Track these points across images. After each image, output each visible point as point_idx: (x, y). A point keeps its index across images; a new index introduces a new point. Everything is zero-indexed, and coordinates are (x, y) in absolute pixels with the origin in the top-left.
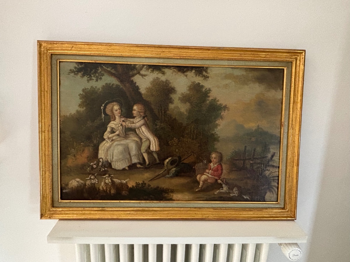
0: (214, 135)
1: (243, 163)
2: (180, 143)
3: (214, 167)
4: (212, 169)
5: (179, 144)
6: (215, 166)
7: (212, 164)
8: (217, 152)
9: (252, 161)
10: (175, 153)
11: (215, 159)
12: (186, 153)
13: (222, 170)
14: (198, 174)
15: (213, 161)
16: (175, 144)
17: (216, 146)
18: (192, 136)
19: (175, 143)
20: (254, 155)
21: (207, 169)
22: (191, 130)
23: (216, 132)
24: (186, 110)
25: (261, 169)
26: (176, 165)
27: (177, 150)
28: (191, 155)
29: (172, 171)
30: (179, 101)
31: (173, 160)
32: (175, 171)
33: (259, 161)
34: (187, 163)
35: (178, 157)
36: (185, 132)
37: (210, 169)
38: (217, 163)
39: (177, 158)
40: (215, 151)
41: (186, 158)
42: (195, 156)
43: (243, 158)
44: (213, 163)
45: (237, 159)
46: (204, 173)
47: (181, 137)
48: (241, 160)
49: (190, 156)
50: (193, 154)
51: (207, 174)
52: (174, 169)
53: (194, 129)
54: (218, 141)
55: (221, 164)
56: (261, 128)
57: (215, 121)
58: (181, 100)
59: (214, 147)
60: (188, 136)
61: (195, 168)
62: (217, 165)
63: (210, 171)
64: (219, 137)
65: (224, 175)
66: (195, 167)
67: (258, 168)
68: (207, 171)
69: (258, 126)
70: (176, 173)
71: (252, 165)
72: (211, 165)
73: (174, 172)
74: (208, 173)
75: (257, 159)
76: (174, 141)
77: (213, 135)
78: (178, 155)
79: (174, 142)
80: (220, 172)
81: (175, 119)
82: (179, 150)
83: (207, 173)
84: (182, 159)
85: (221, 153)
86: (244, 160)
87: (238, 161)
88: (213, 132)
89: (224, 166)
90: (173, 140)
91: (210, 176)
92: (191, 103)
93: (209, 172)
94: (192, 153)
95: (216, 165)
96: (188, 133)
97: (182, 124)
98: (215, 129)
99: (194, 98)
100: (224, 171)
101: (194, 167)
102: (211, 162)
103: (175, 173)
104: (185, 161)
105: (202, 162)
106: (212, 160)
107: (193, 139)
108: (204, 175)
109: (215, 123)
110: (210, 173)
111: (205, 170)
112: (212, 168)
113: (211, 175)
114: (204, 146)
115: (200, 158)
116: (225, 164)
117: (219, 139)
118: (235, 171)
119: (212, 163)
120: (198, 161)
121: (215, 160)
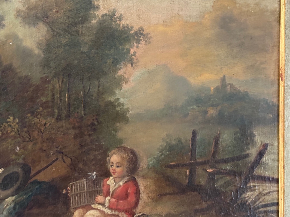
0: (115, 107)
1: (190, 172)
2: (25, 129)
3: (117, 188)
4: (112, 194)
5: (23, 131)
6: (120, 186)
7: (110, 181)
8: (125, 149)
9: (211, 167)
10: (13, 157)
11: (118, 166)
12: (43, 154)
13: (137, 193)
14: (76, 209)
15: (114, 173)
16: (13, 133)
17: (119, 135)
18: (56, 111)
19: (12, 131)
20: (215, 152)
21: (99, 193)
22: (53, 95)
23: (118, 99)
24: (39, 44)
25: (235, 186)
26: (15, 187)
27: (18, 149)
28: (57, 159)
29: (7, 205)
30: (20, 20)
31: (8, 175)
32: (16, 203)
33: (228, 167)
34: (47, 180)
35: (22, 168)
36: (38, 100)
37: (108, 194)
38: (124, 177)
39: (18, 170)
40: (118, 148)
41: (44, 169)
42: (68, 161)
43: (191, 159)
44: (114, 178)
45: (174, 166)
46: (93, 206)
47: (29, 115)
48: (184, 165)
49: (54, 161)
50: (62, 158)
51: (100, 207)
52: (14, 198)
53: (61, 92)
54: (125, 120)
55: (134, 180)
56: (231, 85)
57: (116, 71)
58: (24, 18)
59: (115, 136)
60: (45, 111)
61: (67, 193)
62: (126, 182)
63: (108, 198)
64: (127, 110)
65: (144, 207)
66: (67, 190)
67: (228, 184)
68: (100, 198)
69: (223, 79)
70: (17, 210)
71: (211, 177)
72: (108, 182)
73: (12, 205)
74: (103, 204)
75: (225, 161)
76: (10, 126)
77: (111, 105)
78: (21, 161)
79: (10, 129)
80: (132, 199)
81: (10, 68)
82: (24, 148)
83: (100, 204)
84: (33, 173)
85: (132, 152)
86: (192, 167)
87: (176, 171)
88: (112, 99)
89: (142, 185)
90: (7, 122)
91: (108, 211)
92: (51, 25)
93: (105, 201)
94: (60, 157)
95: (121, 183)
96: (44, 103)
97: (28, 79)
98: (117, 91)
99: (57, 12)
100: (144, 197)
101: (64, 191)
102: (107, 175)
103: (14, 208)
104: (41, 177)
105: (86, 176)
106: (111, 171)
107: (59, 119)
108: (93, 209)
109: (116, 76)
110: (107, 205)
111: (95, 196)
112: (111, 191)
113: (109, 208)
114: (90, 135)
115: (81, 165)
116: (144, 177)
117: (128, 115)
118: (170, 194)
119: (111, 178)
120: (76, 175)
121: (118, 170)
